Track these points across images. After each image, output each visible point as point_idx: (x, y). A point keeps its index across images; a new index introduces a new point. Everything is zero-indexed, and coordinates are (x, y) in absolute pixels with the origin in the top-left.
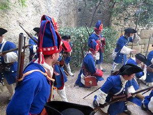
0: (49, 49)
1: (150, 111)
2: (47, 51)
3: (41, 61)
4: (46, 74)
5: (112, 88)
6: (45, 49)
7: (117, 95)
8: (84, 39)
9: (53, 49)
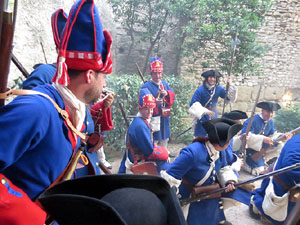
0: (81, 56)
1: (269, 218)
2: (76, 59)
3: (60, 76)
4: (64, 113)
5: (191, 170)
6: (72, 55)
7: (203, 185)
8: (132, 95)
9: (90, 56)
